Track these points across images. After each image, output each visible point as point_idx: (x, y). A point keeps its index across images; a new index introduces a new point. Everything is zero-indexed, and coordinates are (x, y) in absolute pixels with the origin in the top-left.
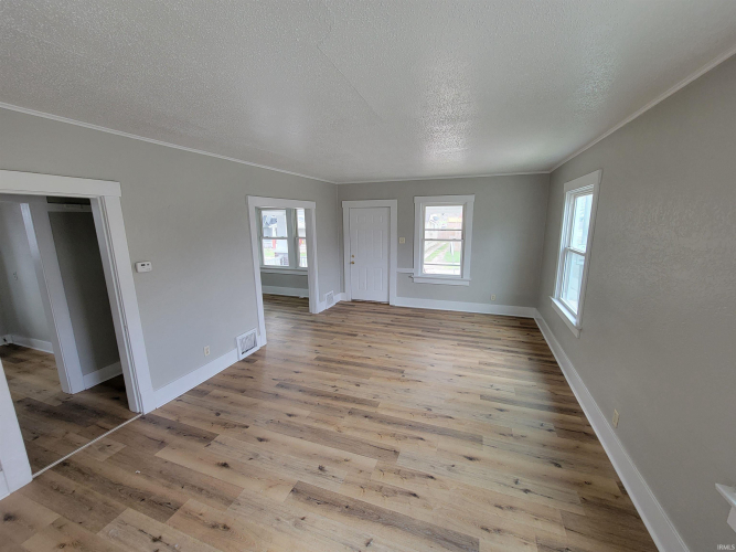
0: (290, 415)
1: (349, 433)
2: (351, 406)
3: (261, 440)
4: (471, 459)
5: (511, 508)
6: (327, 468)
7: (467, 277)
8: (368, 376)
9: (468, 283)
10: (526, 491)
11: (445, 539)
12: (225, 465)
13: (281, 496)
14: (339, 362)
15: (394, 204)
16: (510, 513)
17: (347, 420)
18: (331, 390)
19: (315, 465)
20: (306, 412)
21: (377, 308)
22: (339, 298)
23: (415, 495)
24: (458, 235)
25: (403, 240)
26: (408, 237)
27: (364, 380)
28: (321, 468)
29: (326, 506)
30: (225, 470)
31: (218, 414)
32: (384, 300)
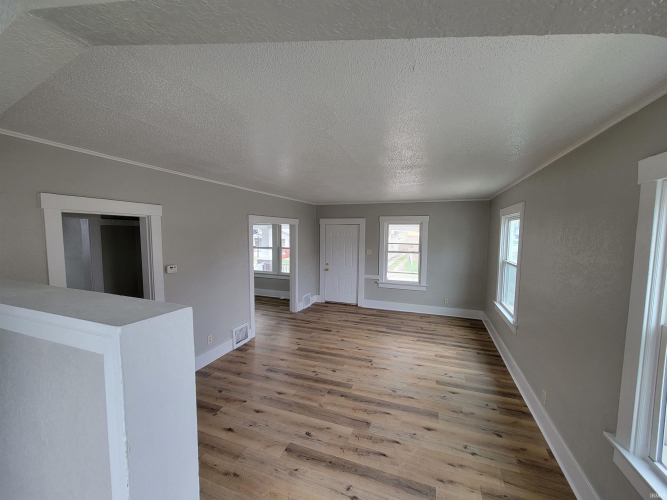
0: (280, 393)
1: (329, 408)
2: (329, 387)
3: (258, 412)
4: (429, 429)
5: (461, 466)
6: (312, 433)
7: (424, 283)
8: (343, 364)
9: (425, 289)
10: (473, 454)
11: (409, 487)
12: (230, 430)
13: (278, 453)
14: (318, 353)
15: (362, 222)
16: (460, 470)
17: (327, 398)
18: (312, 375)
19: (303, 432)
20: (292, 391)
21: (348, 309)
22: (315, 299)
23: (384, 455)
24: (417, 249)
25: (370, 252)
26: (374, 250)
27: (339, 367)
28: (308, 434)
29: (313, 462)
30: (230, 433)
31: (220, 391)
32: (353, 302)
